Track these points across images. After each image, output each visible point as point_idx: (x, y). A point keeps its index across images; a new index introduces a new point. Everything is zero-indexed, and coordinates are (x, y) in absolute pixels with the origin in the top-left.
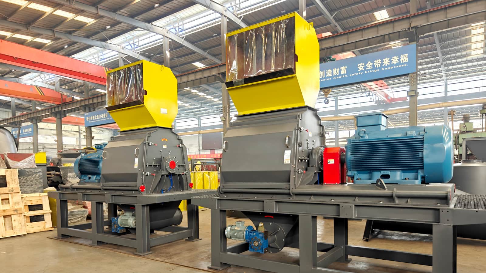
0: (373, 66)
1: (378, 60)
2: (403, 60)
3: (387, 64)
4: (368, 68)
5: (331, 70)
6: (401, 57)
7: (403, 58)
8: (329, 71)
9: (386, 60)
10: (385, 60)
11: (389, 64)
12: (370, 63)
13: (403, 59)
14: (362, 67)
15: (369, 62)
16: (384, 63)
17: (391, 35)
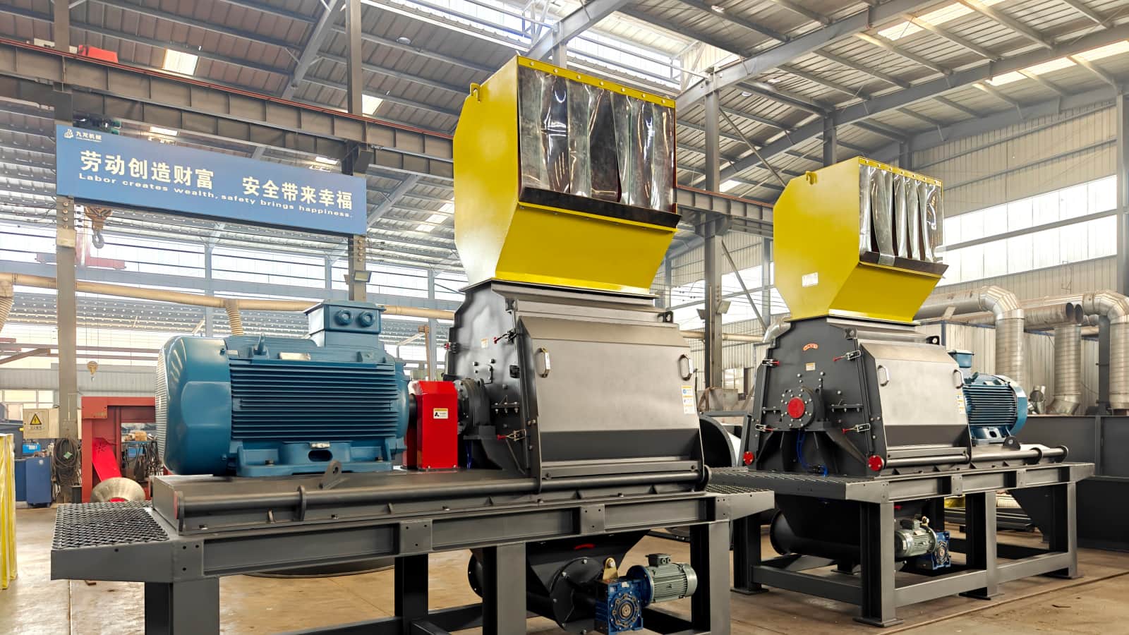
0: (280, 193)
1: (290, 184)
2: (342, 203)
3: (310, 201)
4: (268, 194)
5: (168, 167)
6: (338, 195)
7: (342, 198)
8: (160, 165)
9: (308, 192)
10: (306, 191)
11: (314, 201)
12: (273, 185)
13: (343, 201)
14: (255, 187)
15: (270, 182)
16: (304, 196)
17: (319, 140)
